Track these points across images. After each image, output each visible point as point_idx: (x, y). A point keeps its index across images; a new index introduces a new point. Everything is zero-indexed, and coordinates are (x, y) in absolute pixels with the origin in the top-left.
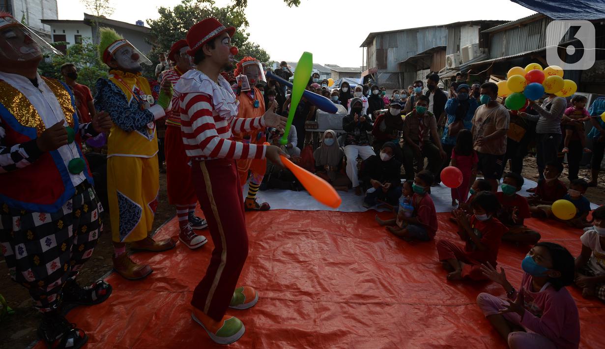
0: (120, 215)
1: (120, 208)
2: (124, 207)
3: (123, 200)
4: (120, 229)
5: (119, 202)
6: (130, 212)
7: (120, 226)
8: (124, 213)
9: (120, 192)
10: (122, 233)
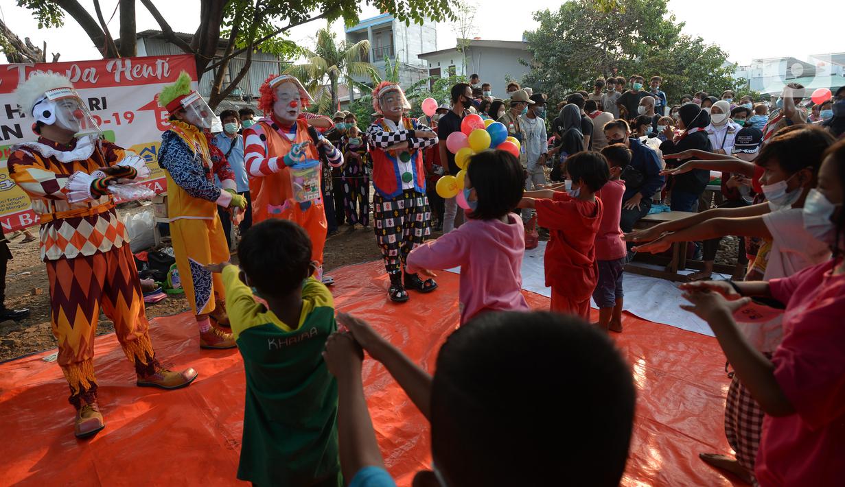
0: (195, 285)
1: (193, 277)
2: (199, 276)
3: (196, 268)
4: (196, 300)
5: (192, 270)
6: (205, 280)
7: (196, 297)
8: (199, 281)
9: (192, 260)
10: (198, 305)
